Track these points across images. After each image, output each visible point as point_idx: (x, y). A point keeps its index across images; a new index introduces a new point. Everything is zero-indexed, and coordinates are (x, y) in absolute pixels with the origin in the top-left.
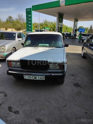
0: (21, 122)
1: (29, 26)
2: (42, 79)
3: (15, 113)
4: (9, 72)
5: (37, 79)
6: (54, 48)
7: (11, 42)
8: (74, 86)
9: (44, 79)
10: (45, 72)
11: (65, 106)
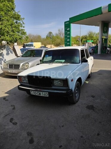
0: (15, 132)
1: (68, 40)
2: (46, 96)
3: (14, 124)
4: (20, 87)
5: (42, 95)
6: (68, 64)
7: (36, 59)
8: (86, 109)
9: (48, 96)
10: (50, 89)
11: (63, 126)
